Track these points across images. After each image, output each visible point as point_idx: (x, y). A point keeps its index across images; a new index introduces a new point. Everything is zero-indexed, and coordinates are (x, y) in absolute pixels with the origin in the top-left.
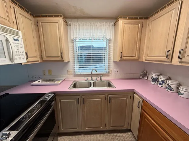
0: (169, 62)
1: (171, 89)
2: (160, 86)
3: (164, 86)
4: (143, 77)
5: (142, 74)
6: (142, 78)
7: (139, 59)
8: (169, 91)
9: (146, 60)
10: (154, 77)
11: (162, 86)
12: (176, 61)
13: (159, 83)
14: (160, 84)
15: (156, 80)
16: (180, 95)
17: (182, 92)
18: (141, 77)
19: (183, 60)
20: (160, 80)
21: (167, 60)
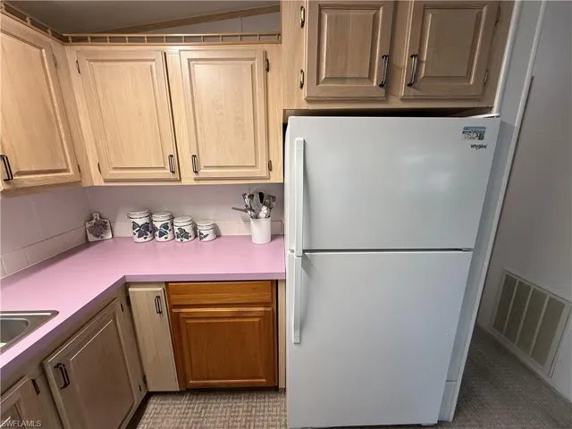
0: (175, 180)
1: (186, 235)
2: (163, 239)
3: (170, 236)
4: (98, 236)
5: (88, 225)
6: (97, 239)
7: (81, 177)
8: (185, 240)
9: (106, 181)
10: (141, 222)
11: (166, 238)
12: (188, 178)
13: (157, 233)
14: (161, 235)
15: (147, 229)
16: (204, 239)
17: (205, 233)
18: (91, 238)
19: (201, 176)
20: (158, 225)
21: (172, 176)
